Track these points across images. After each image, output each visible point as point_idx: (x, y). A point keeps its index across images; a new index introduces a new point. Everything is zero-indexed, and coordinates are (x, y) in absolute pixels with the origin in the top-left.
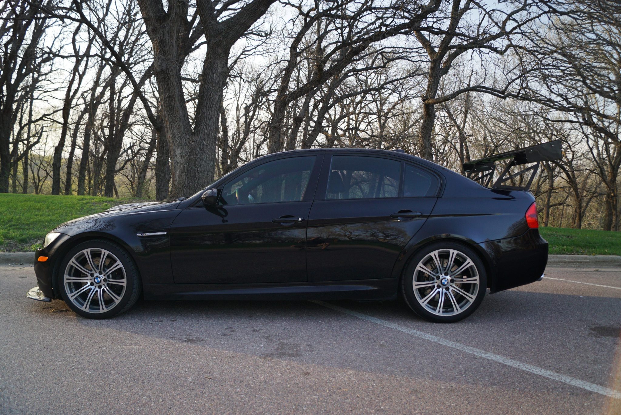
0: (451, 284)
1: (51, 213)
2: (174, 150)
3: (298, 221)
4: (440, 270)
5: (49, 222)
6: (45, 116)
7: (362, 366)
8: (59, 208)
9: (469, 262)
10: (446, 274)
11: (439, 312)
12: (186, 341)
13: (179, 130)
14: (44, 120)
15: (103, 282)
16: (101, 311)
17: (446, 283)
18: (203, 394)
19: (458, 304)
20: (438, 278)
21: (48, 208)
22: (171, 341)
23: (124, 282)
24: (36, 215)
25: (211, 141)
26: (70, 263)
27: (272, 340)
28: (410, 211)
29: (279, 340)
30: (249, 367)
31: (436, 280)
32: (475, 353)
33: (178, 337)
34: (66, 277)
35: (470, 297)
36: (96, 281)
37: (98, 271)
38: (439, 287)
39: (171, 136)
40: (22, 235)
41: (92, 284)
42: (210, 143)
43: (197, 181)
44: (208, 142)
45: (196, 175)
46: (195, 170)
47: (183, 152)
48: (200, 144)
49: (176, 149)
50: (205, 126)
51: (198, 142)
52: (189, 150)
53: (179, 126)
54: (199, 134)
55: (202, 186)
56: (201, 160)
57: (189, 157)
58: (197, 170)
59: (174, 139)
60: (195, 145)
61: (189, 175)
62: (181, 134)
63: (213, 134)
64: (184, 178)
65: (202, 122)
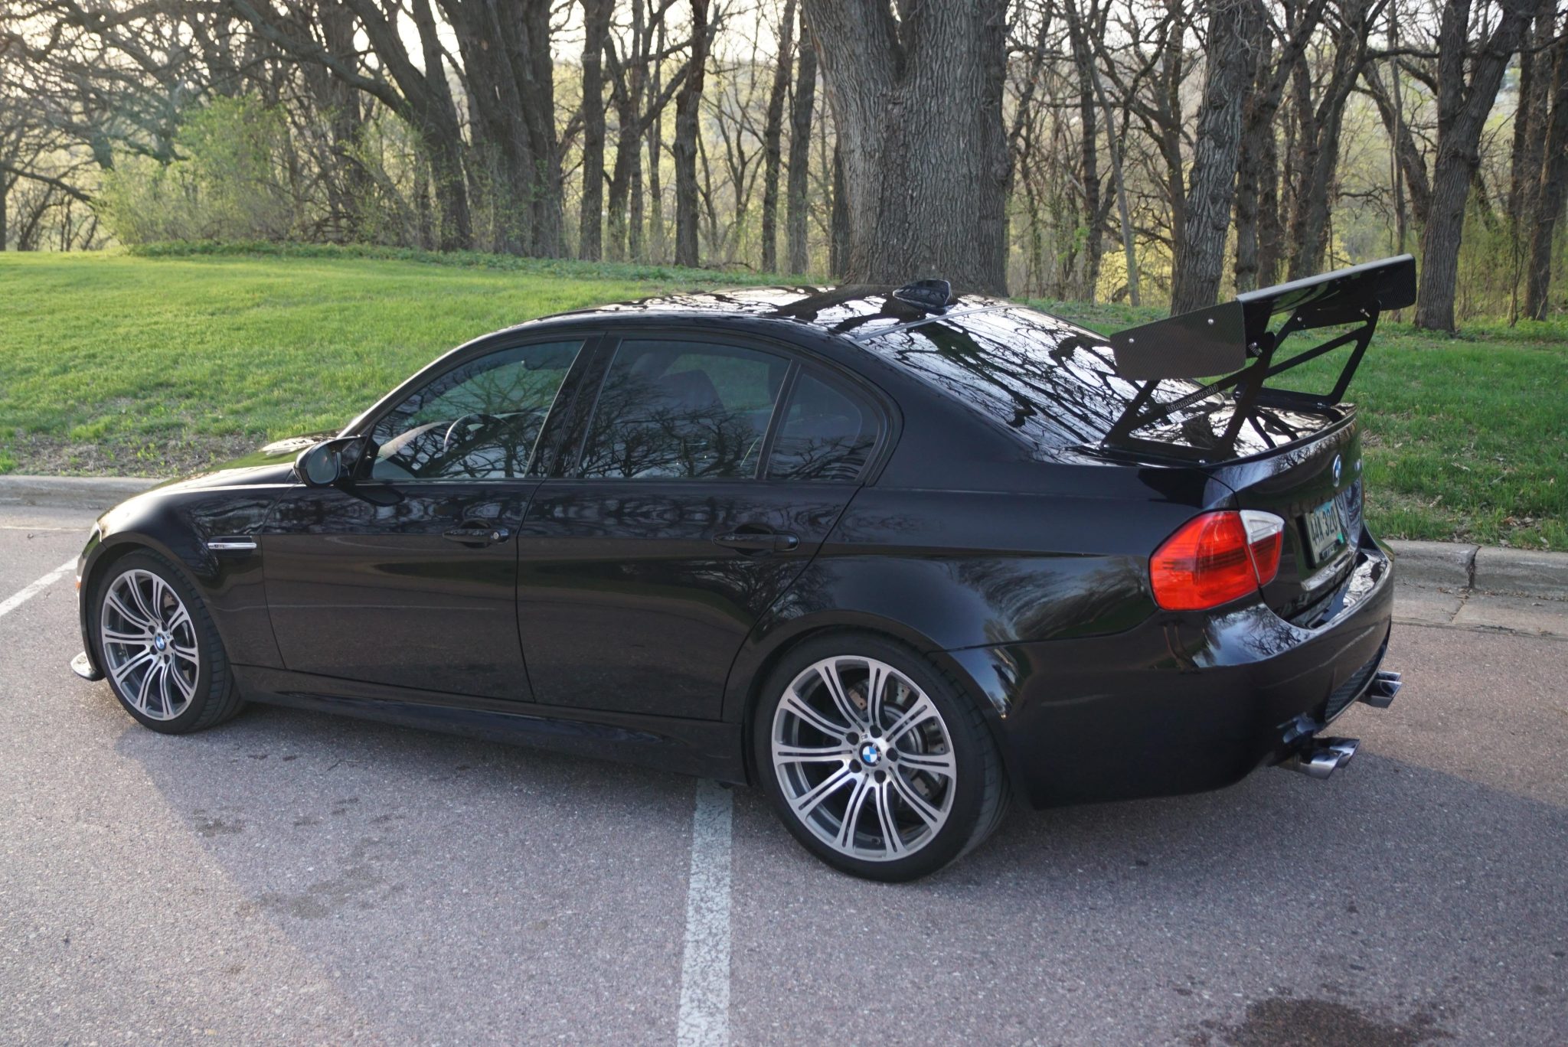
0: (890, 765)
2: (847, 136)
9: (926, 705)
10: (876, 733)
11: (843, 844)
13: (852, 68)
16: (164, 716)
19: (898, 831)
20: (851, 739)
23: (195, 656)
26: (108, 599)
31: (844, 746)
35: (932, 819)
37: (159, 622)
38: (855, 767)
41: (153, 651)
42: (952, 105)
43: (910, 234)
44: (944, 101)
45: (906, 215)
46: (905, 198)
47: (867, 140)
48: (918, 111)
49: (851, 131)
50: (932, 48)
51: (912, 105)
52: (885, 135)
53: (853, 55)
54: (916, 78)
55: (929, 248)
56: (922, 164)
57: (884, 156)
58: (912, 198)
59: (842, 99)
60: (903, 116)
61: (886, 214)
62: (861, 84)
63: (959, 71)
64: (874, 225)
65: (923, 36)
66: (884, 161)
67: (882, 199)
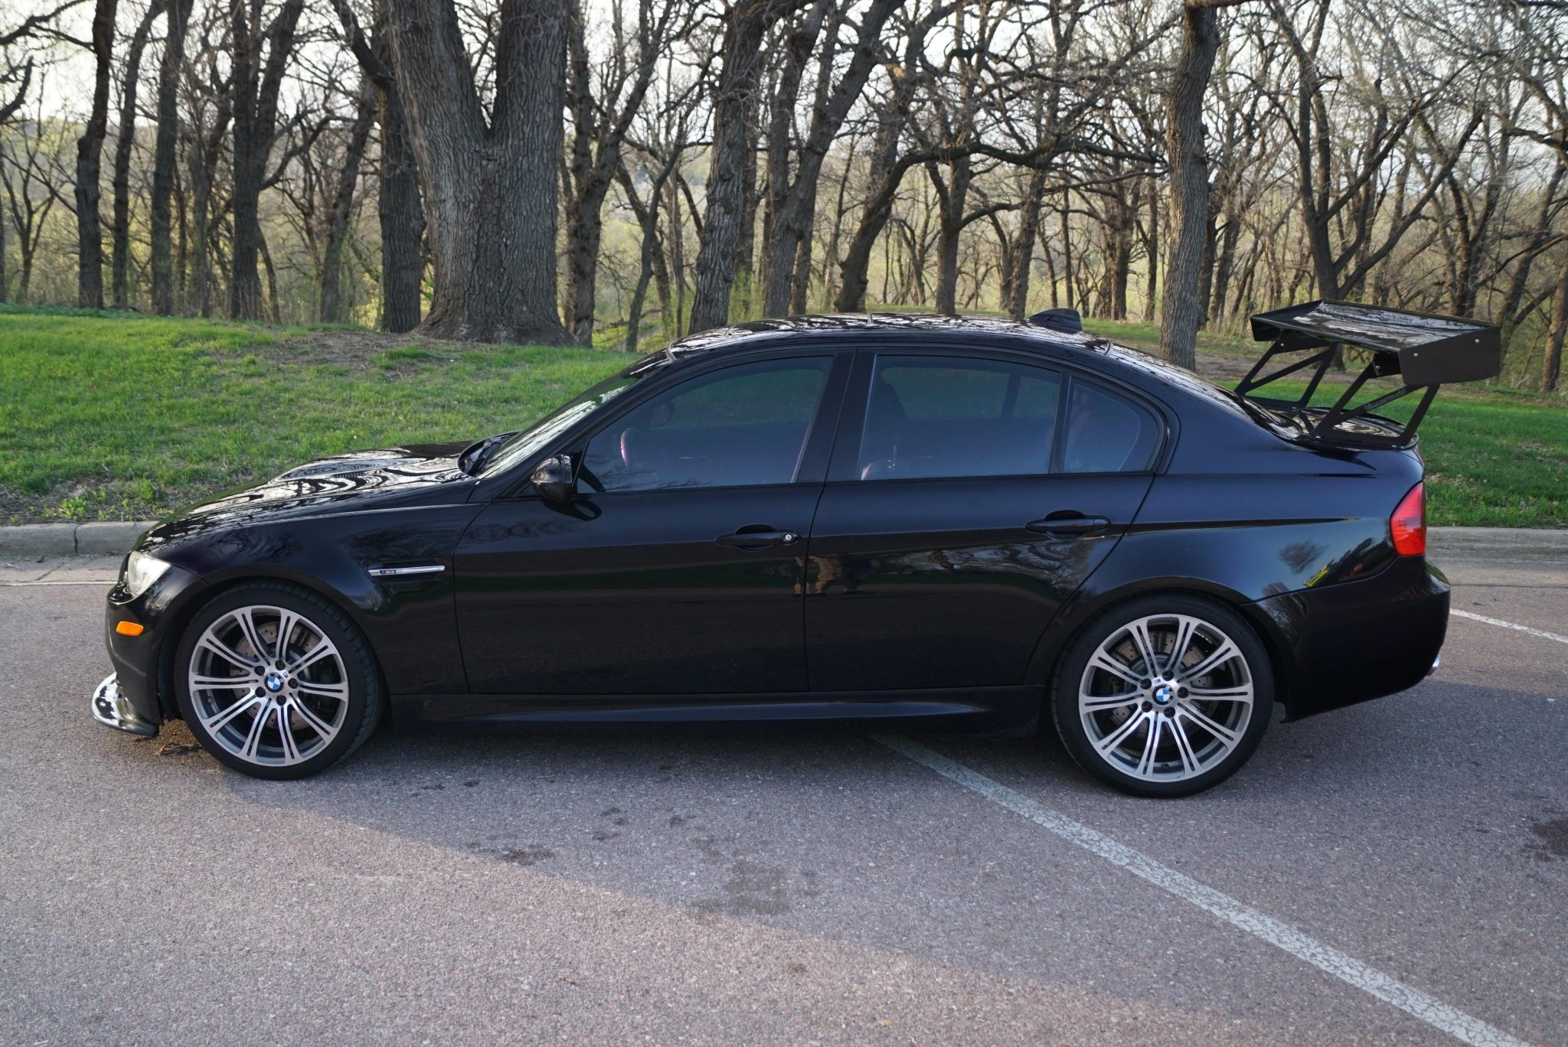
0: (1181, 700)
1: (100, 394)
2: (437, 187)
3: (781, 541)
4: (1153, 666)
5: (98, 424)
6: (32, 21)
7: (931, 947)
8: (122, 375)
9: (1229, 649)
10: (1168, 676)
11: (1145, 771)
12: (506, 858)
13: (447, 125)
14: (34, 36)
15: (287, 689)
16: (288, 761)
17: (1166, 698)
18: (557, 1034)
19: (1195, 752)
20: (1147, 684)
21: (90, 374)
22: (472, 858)
23: (342, 691)
24: (60, 400)
25: (541, 156)
26: (202, 642)
27: (717, 854)
28: (1079, 516)
29: (735, 854)
30: (663, 947)
31: (1139, 690)
32: (1215, 910)
33: (486, 844)
34: (193, 677)
35: (1227, 737)
36: (271, 685)
37: (273, 661)
38: (1147, 707)
39: (425, 144)
40: (31, 467)
41: (260, 693)
42: (541, 164)
43: (505, 278)
44: (533, 161)
45: (501, 261)
46: (500, 246)
47: (461, 192)
48: (512, 168)
49: (442, 183)
50: (524, 112)
51: (505, 162)
52: (481, 188)
53: (447, 114)
54: (508, 137)
55: (522, 291)
56: (515, 215)
57: (480, 207)
58: (506, 245)
59: (434, 153)
60: (498, 171)
61: (482, 259)
62: (455, 140)
63: (547, 135)
64: (470, 269)
65: (515, 101)
66: (479, 211)
67: (478, 246)
